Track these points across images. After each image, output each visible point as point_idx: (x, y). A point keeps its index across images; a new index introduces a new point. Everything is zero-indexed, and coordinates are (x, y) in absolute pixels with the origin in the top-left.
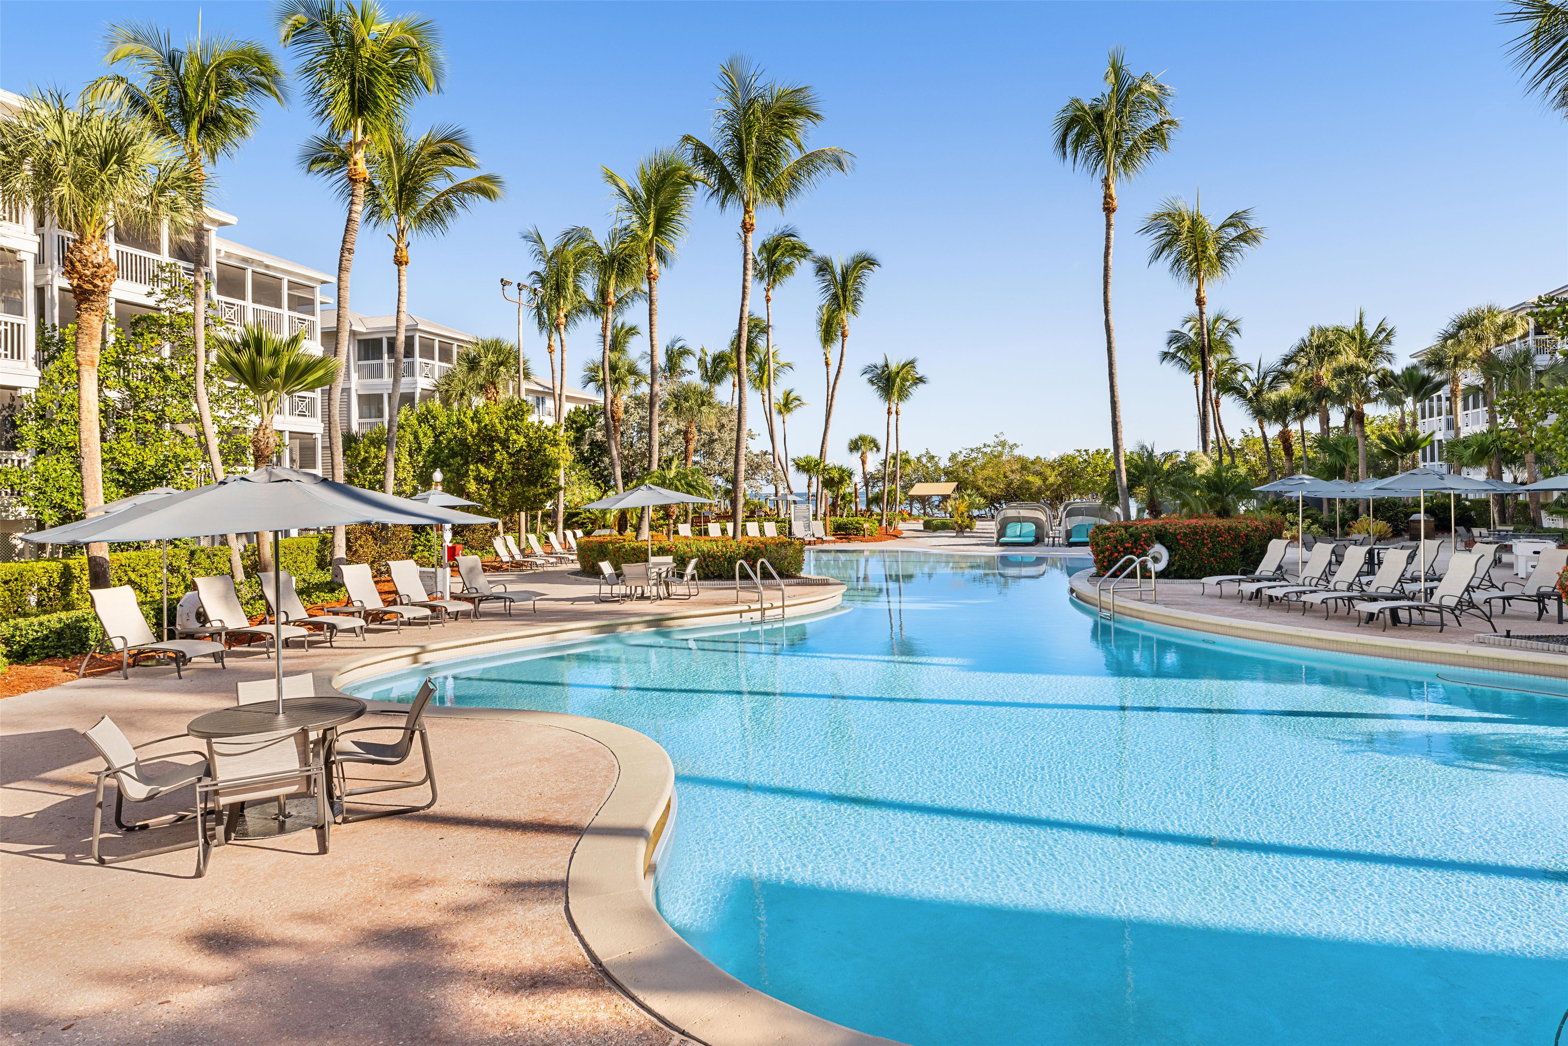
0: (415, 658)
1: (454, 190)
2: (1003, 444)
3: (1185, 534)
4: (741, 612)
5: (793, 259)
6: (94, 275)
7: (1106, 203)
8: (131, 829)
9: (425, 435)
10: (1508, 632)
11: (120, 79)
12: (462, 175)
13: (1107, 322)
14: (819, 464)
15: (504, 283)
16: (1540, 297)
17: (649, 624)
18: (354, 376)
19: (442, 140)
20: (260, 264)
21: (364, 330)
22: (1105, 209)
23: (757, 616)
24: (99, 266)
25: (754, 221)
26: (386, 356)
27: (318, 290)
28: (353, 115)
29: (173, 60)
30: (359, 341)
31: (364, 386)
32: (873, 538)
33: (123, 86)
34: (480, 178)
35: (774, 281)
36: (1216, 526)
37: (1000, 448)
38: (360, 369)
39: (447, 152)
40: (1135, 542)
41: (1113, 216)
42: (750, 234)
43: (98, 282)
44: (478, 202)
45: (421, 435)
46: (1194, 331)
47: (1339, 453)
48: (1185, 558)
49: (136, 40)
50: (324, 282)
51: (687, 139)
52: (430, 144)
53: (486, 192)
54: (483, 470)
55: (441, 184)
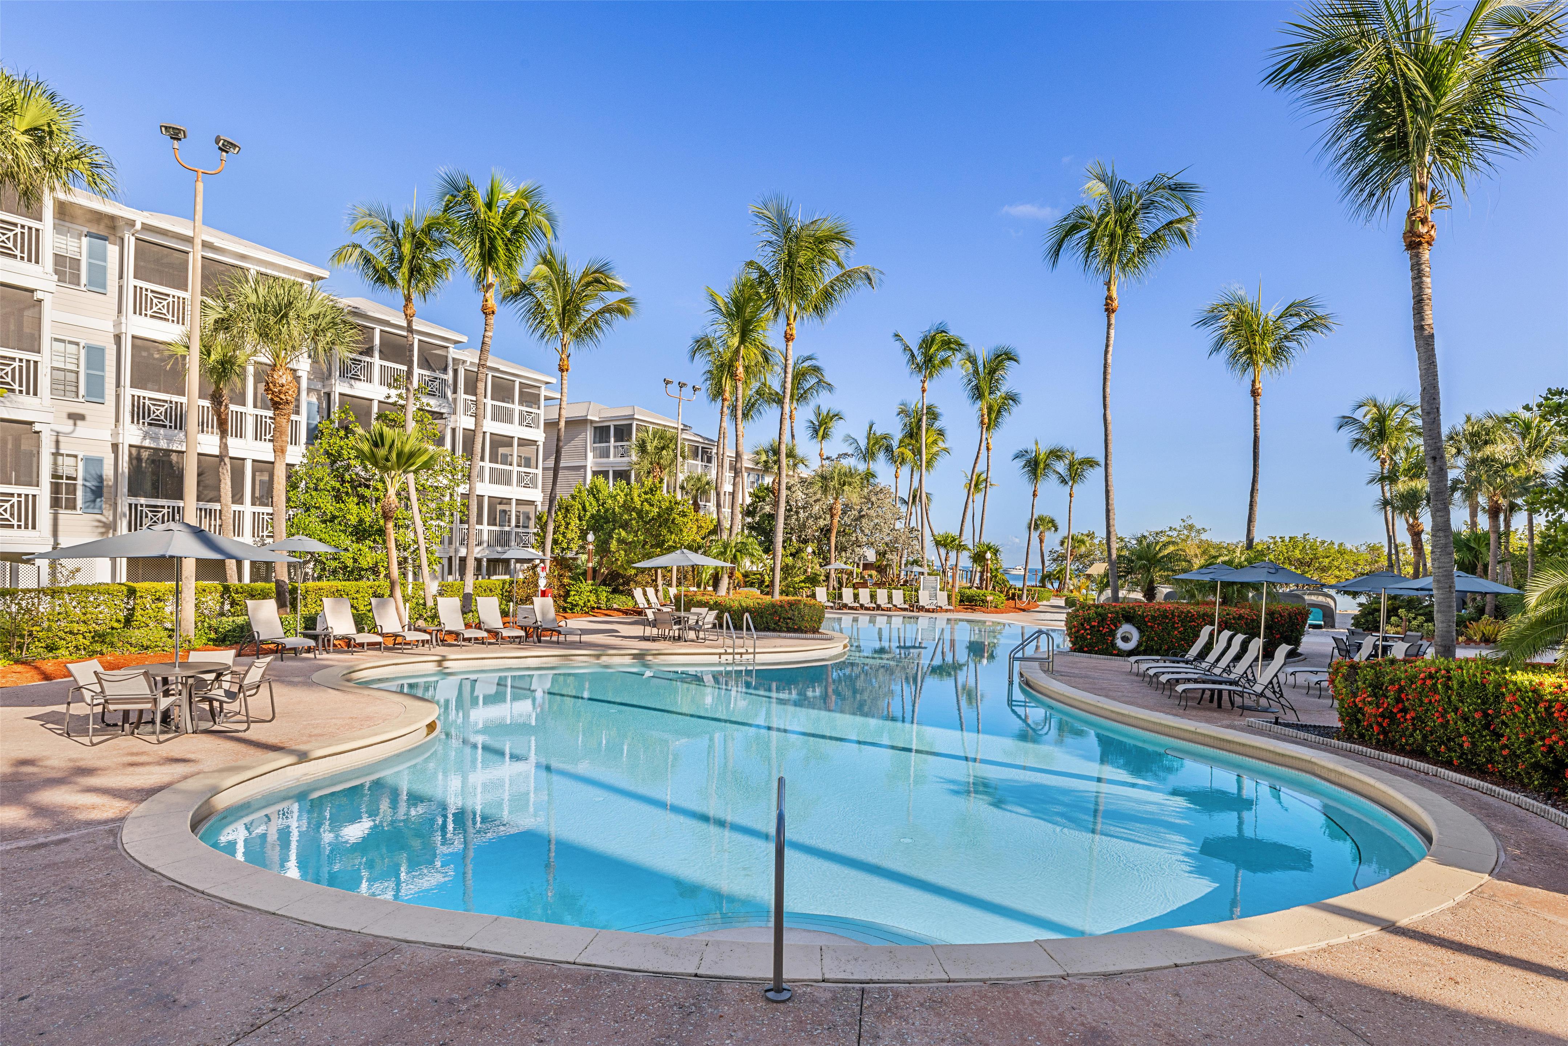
0: (440, 663)
1: (602, 312)
2: (1191, 527)
3: (1154, 617)
4: (720, 654)
5: (950, 353)
6: (280, 392)
7: (1107, 304)
8: (108, 725)
9: (591, 504)
10: (1277, 719)
11: (355, 246)
12: (612, 298)
13: (1105, 415)
14: (954, 540)
15: (667, 382)
16: (1549, 390)
17: (635, 656)
18: (590, 455)
19: (595, 272)
20: (497, 370)
21: (597, 419)
22: (1107, 310)
23: (730, 657)
24: (283, 386)
25: (794, 332)
26: (612, 440)
27: (543, 389)
28: (484, 264)
29: (394, 228)
30: (595, 428)
31: (597, 464)
32: (997, 609)
33: (358, 250)
34: (621, 301)
35: (930, 373)
36: (1189, 612)
37: (1186, 532)
38: (594, 449)
39: (597, 281)
40: (1103, 620)
41: (1113, 316)
42: (790, 343)
43: (282, 396)
44: (619, 321)
45: (587, 504)
46: (1369, 417)
47: (1471, 549)
48: (1153, 640)
49: (370, 215)
50: (547, 383)
51: (750, 264)
52: (587, 275)
53: (621, 311)
54: (623, 534)
55: (594, 306)
